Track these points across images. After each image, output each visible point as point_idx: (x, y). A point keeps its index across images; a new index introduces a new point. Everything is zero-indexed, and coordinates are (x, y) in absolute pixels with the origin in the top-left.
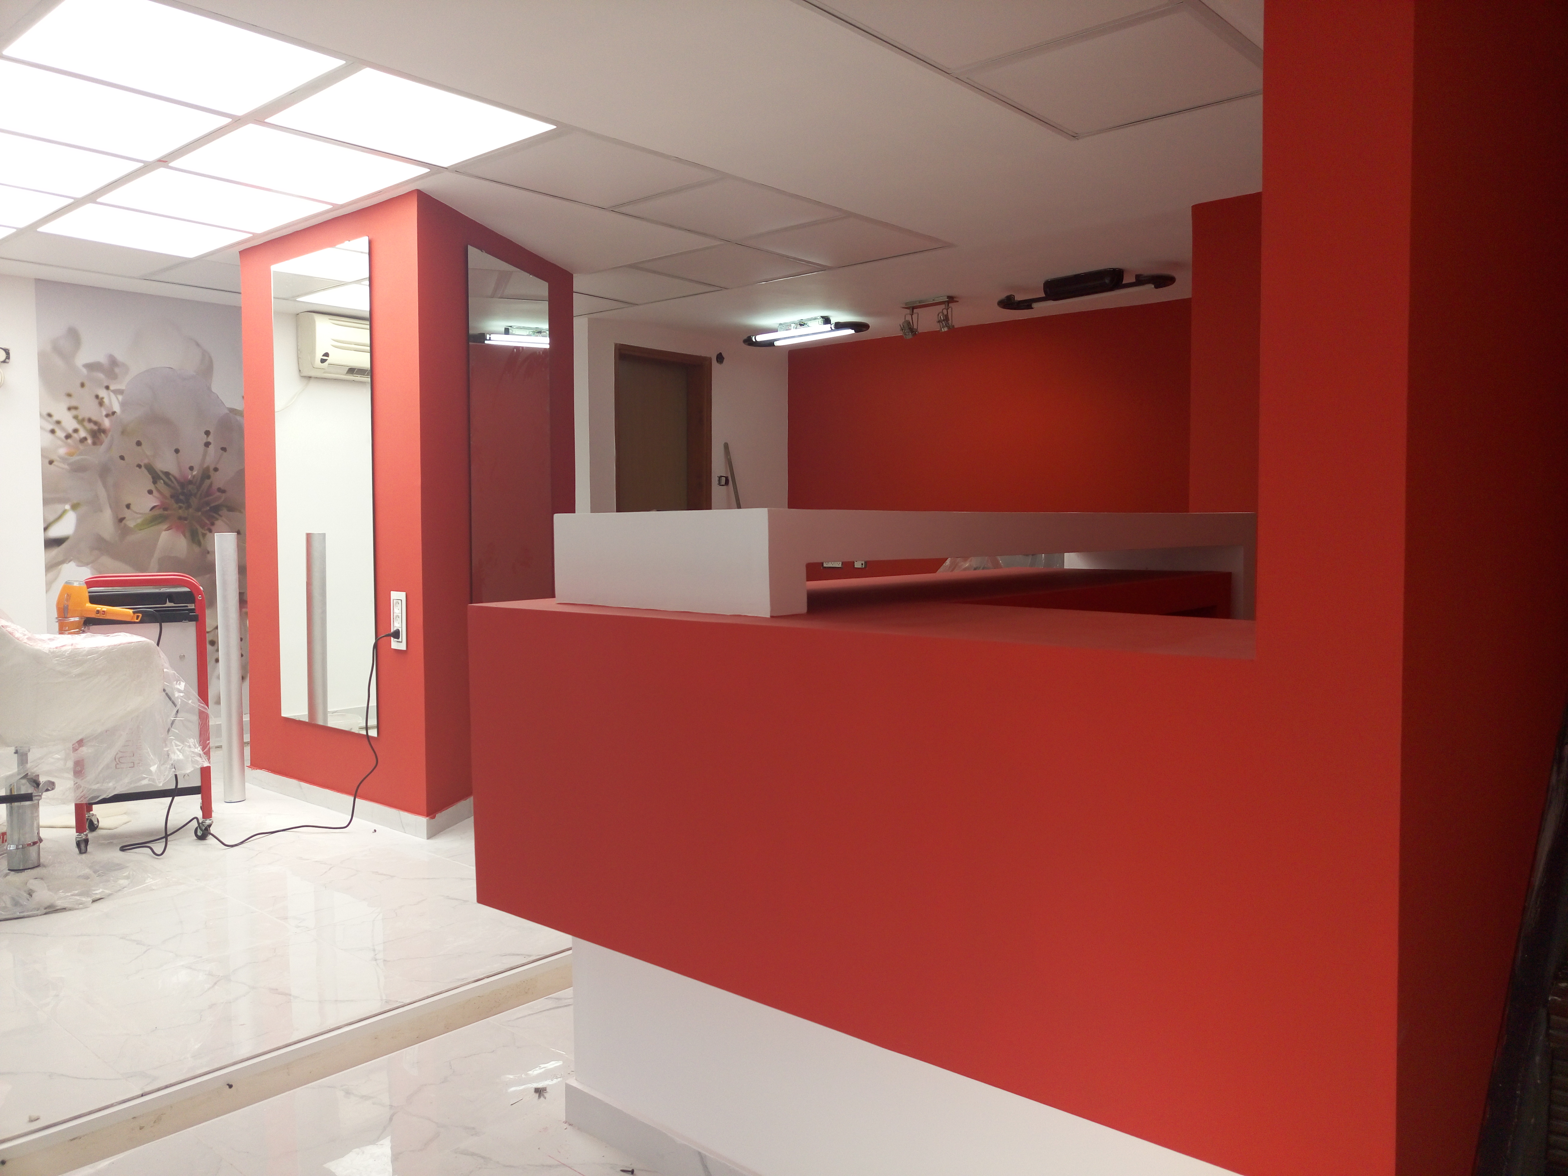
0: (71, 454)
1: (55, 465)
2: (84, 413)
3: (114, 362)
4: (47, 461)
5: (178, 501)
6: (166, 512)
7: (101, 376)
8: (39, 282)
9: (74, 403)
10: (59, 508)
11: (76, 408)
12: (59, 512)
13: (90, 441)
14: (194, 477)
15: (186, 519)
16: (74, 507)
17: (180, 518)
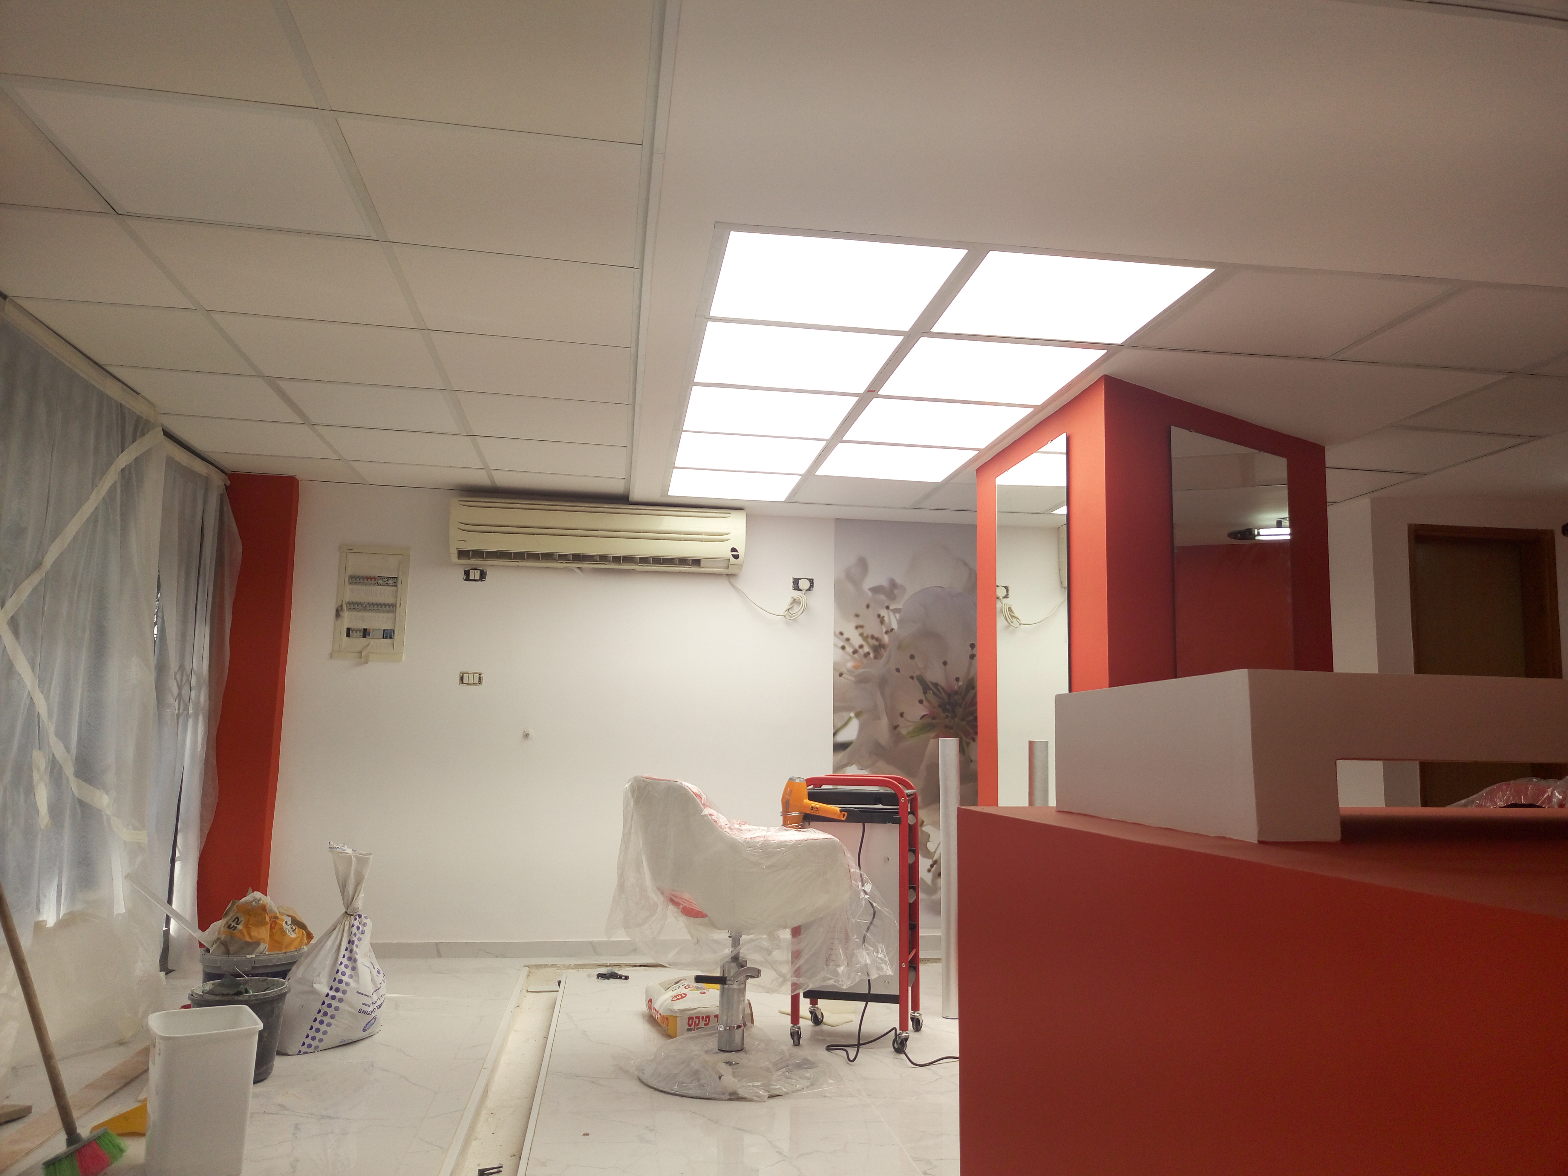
0: (856, 667)
1: (844, 678)
2: (868, 631)
3: (893, 585)
4: (838, 674)
5: (945, 710)
6: (934, 721)
7: (883, 597)
8: (838, 521)
9: (860, 623)
10: (845, 715)
11: (862, 627)
12: (846, 719)
13: (872, 656)
14: (960, 687)
15: (951, 728)
16: (858, 715)
17: (946, 727)
